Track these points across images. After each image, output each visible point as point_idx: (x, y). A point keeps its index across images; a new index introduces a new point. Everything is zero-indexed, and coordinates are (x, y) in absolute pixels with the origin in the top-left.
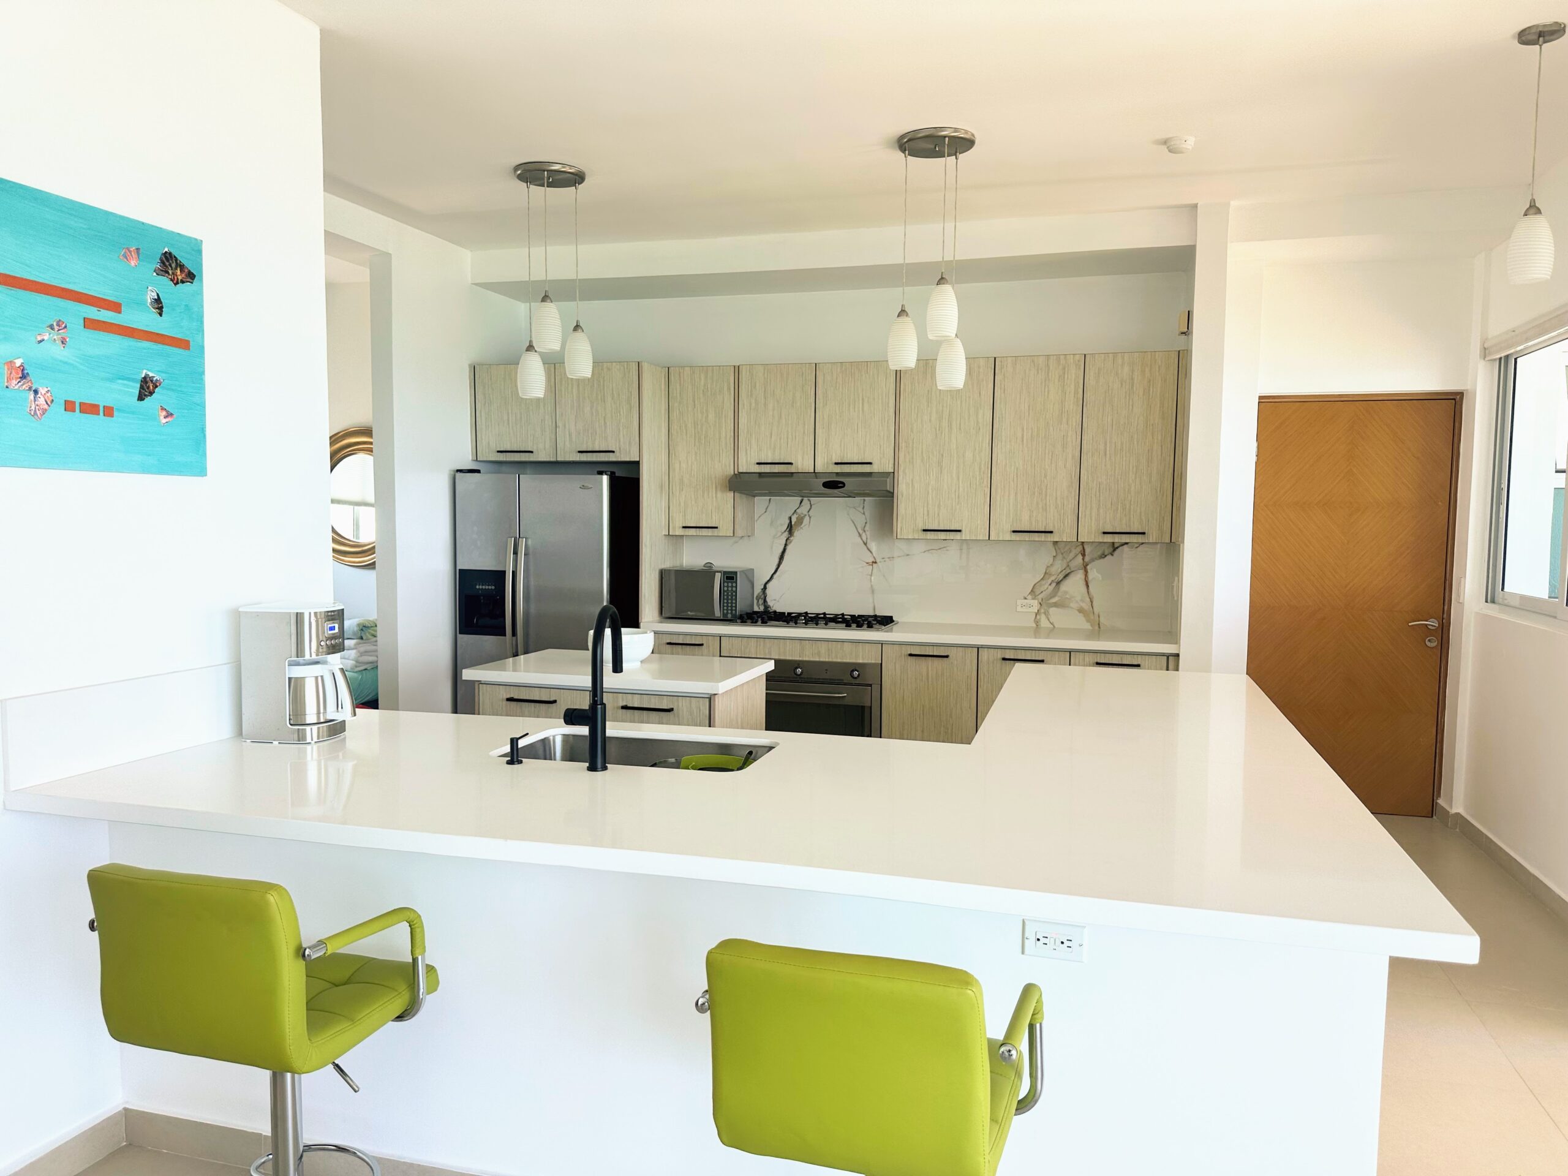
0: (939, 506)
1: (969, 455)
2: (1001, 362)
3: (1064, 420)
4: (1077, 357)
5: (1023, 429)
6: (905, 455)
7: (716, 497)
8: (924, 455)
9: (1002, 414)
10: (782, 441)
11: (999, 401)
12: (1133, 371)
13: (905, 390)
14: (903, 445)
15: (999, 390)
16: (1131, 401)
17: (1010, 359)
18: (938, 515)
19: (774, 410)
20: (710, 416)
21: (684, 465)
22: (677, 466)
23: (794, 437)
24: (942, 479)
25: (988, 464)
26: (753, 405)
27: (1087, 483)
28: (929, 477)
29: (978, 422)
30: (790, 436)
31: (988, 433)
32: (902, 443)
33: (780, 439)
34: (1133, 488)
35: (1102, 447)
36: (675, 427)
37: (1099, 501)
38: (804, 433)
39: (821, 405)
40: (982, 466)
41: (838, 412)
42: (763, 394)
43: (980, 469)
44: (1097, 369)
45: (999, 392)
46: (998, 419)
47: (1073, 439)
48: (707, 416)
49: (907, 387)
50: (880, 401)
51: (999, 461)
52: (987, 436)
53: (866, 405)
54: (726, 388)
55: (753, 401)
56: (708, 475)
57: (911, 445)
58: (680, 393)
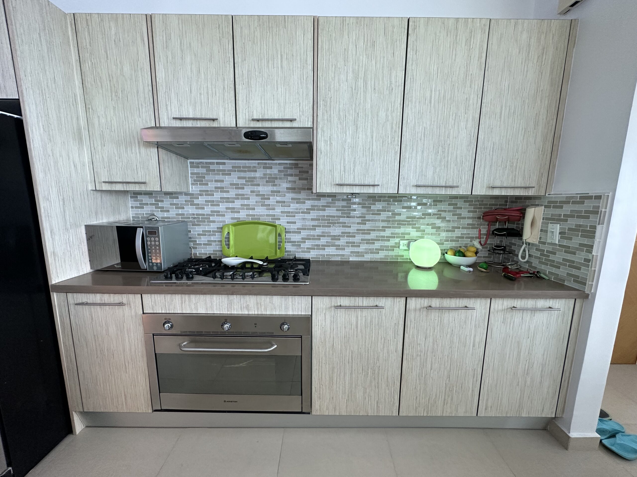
0: (354, 163)
1: (382, 114)
2: (414, 22)
3: (468, 83)
4: (483, 22)
5: (431, 91)
6: (323, 114)
7: (140, 153)
8: (341, 114)
9: (413, 76)
10: (202, 96)
11: (411, 63)
12: (530, 38)
13: (322, 47)
14: (321, 103)
15: (412, 51)
16: (526, 66)
17: (422, 21)
18: (354, 170)
19: (192, 64)
20: (125, 69)
21: (103, 120)
22: (96, 121)
23: (214, 92)
24: (357, 137)
25: (399, 124)
26: (170, 58)
27: (484, 143)
28: (346, 135)
29: (391, 83)
30: (210, 92)
31: (399, 94)
32: (320, 101)
33: (200, 94)
34: (520, 148)
35: (498, 110)
36: (89, 79)
37: (492, 159)
38: (224, 88)
39: (240, 60)
40: (394, 126)
41: (256, 67)
42: (179, 47)
43: (392, 128)
44: (500, 34)
45: (411, 53)
46: (409, 81)
47: (475, 101)
48: (122, 69)
49: (324, 44)
50: (299, 58)
51: (409, 121)
52: (399, 97)
53: (285, 63)
54: (139, 39)
55: (169, 54)
56: (129, 131)
57: (328, 103)
58: (90, 43)
